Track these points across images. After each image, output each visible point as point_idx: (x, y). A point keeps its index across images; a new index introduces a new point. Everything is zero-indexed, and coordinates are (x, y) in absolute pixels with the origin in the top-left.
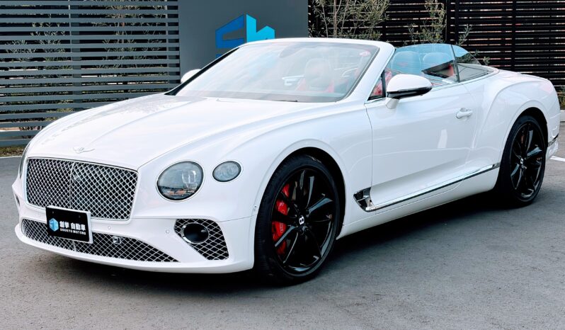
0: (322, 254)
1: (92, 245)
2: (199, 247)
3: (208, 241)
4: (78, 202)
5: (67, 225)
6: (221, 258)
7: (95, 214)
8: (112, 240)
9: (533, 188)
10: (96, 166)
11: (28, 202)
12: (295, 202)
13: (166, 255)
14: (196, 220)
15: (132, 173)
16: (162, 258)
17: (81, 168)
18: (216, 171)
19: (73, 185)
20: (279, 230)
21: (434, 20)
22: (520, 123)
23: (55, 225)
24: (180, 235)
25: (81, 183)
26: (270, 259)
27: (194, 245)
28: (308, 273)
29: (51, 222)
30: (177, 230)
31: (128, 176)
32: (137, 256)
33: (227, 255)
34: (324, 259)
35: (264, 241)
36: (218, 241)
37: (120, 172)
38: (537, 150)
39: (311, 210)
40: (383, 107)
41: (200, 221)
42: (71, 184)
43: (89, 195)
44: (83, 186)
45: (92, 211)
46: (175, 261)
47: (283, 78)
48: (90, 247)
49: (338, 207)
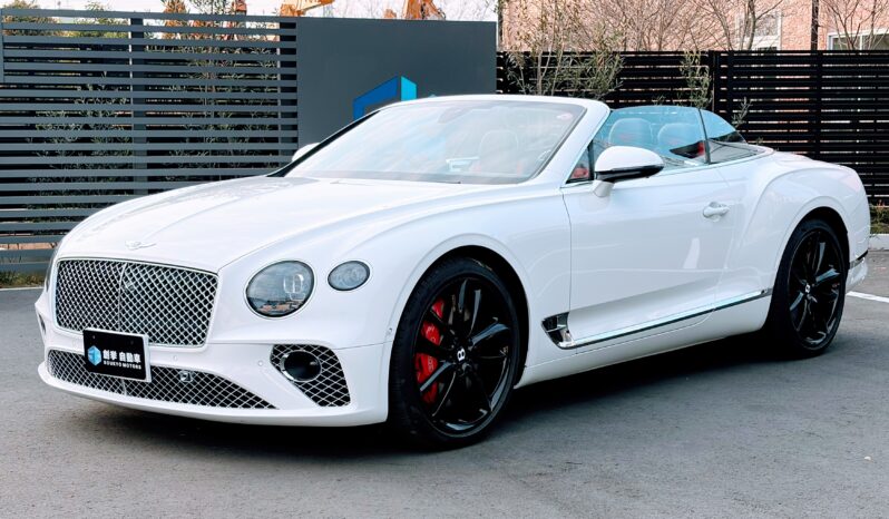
0: (492, 406)
1: (150, 384)
2: (307, 386)
3: (320, 378)
4: (131, 321)
5: (114, 355)
6: (339, 404)
7: (154, 339)
8: (179, 377)
9: (825, 331)
10: (157, 268)
11: (57, 324)
12: (452, 327)
13: (258, 399)
14: (302, 346)
15: (210, 277)
16: (252, 403)
17: (136, 271)
18: (333, 274)
19: (124, 296)
20: (427, 366)
21: (695, 91)
22: (804, 230)
23: (96, 356)
24: (278, 369)
25: (135, 292)
26: (413, 408)
27: (300, 384)
28: (469, 434)
29: (90, 352)
30: (275, 361)
31: (205, 281)
32: (216, 400)
33: (347, 399)
34: (494, 415)
35: (403, 381)
36: (335, 378)
37: (193, 276)
38: (832, 272)
39: (476, 339)
40: (588, 193)
41: (309, 348)
42: (120, 295)
43: (146, 310)
44: (139, 297)
45: (150, 334)
46: (271, 407)
47: (448, 161)
48: (148, 388)
49: (517, 338)
